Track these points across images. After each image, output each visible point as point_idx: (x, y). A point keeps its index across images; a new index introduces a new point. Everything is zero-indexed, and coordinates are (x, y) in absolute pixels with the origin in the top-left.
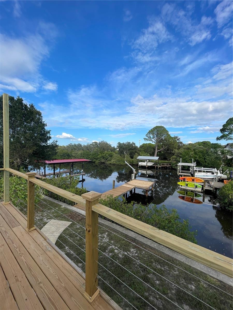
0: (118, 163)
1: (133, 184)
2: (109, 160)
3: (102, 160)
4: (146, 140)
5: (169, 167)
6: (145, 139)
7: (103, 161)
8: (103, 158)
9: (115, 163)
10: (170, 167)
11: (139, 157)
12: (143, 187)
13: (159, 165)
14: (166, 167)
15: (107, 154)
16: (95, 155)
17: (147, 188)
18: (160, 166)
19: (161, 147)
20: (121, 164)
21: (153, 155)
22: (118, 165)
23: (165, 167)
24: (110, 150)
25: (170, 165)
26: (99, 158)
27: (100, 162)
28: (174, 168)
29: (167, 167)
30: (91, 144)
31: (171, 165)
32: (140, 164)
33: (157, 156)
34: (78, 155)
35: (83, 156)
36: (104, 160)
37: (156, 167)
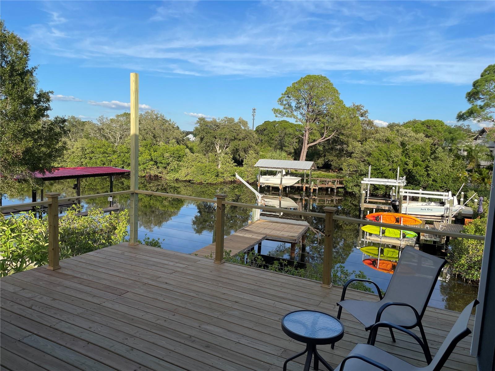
0: (198, 179)
2: (173, 168)
3: (150, 169)
4: (279, 115)
5: (338, 188)
6: (276, 111)
7: (154, 172)
8: (156, 163)
9: (191, 179)
10: (340, 190)
11: (263, 163)
12: (285, 238)
13: (313, 183)
14: (329, 190)
15: (166, 150)
16: (128, 152)
17: (294, 238)
18: (314, 188)
19: (318, 134)
20: (209, 181)
21: (296, 156)
22: (201, 183)
23: (327, 188)
24: (174, 140)
25: (341, 183)
26: (144, 164)
27: (144, 174)
28: (350, 190)
29: (332, 189)
30: (112, 120)
31: (344, 182)
32: (264, 180)
33: (306, 160)
34: (73, 152)
35: (92, 155)
36: (158, 167)
37: (304, 188)
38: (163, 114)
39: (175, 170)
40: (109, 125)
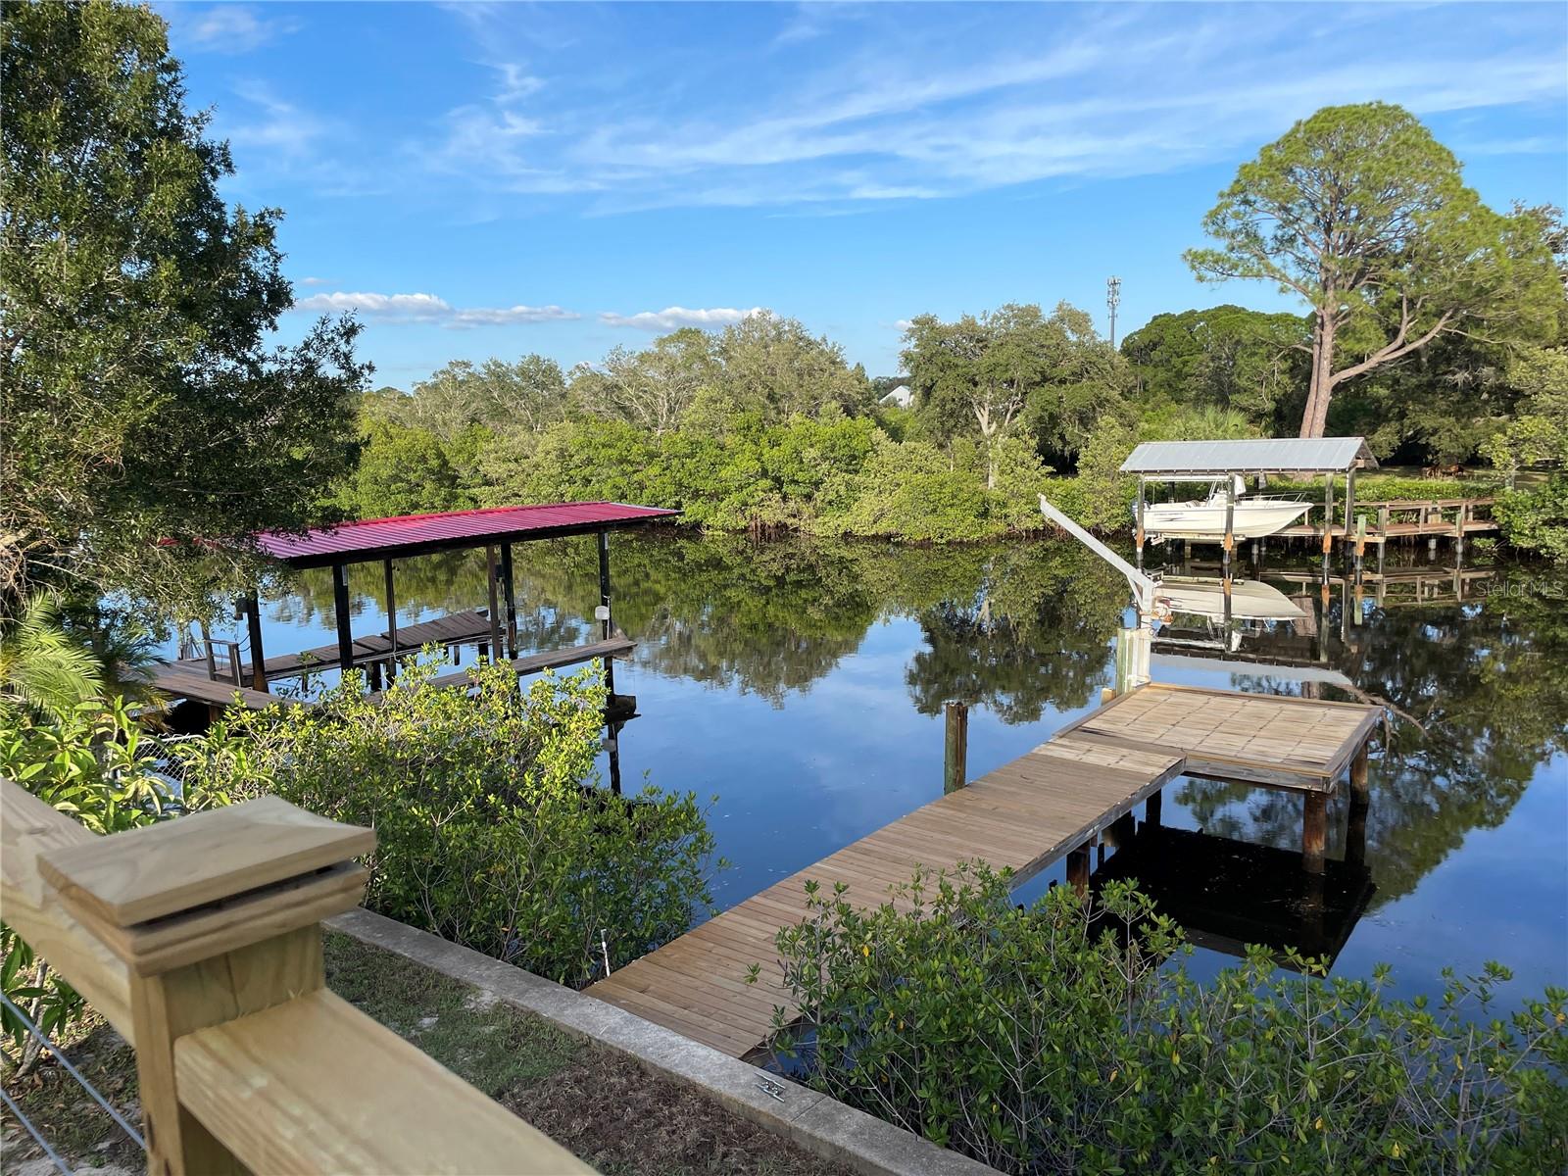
0: (916, 529)
1: (1150, 737)
2: (832, 496)
3: (760, 504)
4: (1211, 275)
5: (1470, 535)
6: (1196, 259)
7: (772, 513)
8: (778, 482)
9: (893, 529)
10: (1477, 542)
11: (1154, 458)
12: (1273, 768)
13: (1362, 520)
14: (1432, 544)
15: (809, 439)
16: (692, 455)
17: (1320, 772)
18: (1370, 539)
19: (1374, 332)
20: (956, 535)
21: (1285, 420)
22: (926, 544)
23: (1422, 541)
24: (834, 404)
25: (1483, 514)
26: (740, 488)
27: (743, 524)
28: (1526, 543)
29: (1445, 542)
30: (643, 358)
31: (1497, 511)
32: (1161, 521)
33: (1325, 435)
34: (537, 466)
35: (587, 471)
36: (785, 498)
37: (1327, 544)
38: (798, 319)
39: (840, 504)
40: (634, 372)
